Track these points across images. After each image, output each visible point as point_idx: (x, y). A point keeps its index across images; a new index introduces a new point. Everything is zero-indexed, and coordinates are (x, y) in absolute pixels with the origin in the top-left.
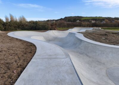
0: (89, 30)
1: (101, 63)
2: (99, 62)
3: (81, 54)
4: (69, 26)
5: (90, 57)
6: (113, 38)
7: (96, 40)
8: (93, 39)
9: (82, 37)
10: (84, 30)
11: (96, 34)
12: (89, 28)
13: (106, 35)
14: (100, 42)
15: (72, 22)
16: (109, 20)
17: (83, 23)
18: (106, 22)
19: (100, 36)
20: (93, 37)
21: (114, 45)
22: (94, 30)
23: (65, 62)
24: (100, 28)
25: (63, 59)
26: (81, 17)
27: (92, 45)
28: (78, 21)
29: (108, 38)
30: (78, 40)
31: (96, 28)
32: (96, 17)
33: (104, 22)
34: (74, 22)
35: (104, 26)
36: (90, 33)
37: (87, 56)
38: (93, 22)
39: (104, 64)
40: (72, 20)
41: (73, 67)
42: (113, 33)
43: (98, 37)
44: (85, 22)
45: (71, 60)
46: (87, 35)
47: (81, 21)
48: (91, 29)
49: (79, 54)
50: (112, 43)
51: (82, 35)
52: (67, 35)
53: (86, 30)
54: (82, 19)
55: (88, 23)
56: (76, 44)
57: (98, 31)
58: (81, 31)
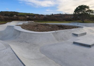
0: (25, 23)
1: (36, 45)
2: (35, 45)
3: (21, 42)
4: (6, 20)
5: (28, 43)
6: (41, 27)
7: (31, 30)
8: (29, 30)
9: (20, 29)
10: (21, 23)
11: (31, 26)
12: (25, 21)
13: (37, 26)
14: (34, 31)
15: (9, 16)
16: (38, 16)
17: (19, 17)
18: (36, 17)
19: (34, 27)
20: (29, 28)
21: (42, 32)
22: (29, 23)
23: (6, 52)
24: (33, 22)
25: (4, 50)
26: (17, 13)
27: (29, 34)
28: (15, 16)
29: (39, 28)
30: (17, 31)
31: (30, 21)
32: (29, 13)
33: (35, 17)
34: (11, 16)
35: (36, 20)
36: (26, 26)
37: (26, 42)
38: (28, 17)
39: (38, 45)
40: (9, 15)
41: (14, 54)
42: (41, 25)
43: (32, 27)
44: (21, 17)
45: (12, 49)
46: (24, 27)
47: (18, 16)
48: (26, 22)
49: (20, 43)
50: (41, 31)
51: (20, 27)
52: (6, 28)
53: (23, 23)
54: (18, 14)
55: (24, 17)
56: (16, 35)
57: (32, 24)
58: (18, 24)
